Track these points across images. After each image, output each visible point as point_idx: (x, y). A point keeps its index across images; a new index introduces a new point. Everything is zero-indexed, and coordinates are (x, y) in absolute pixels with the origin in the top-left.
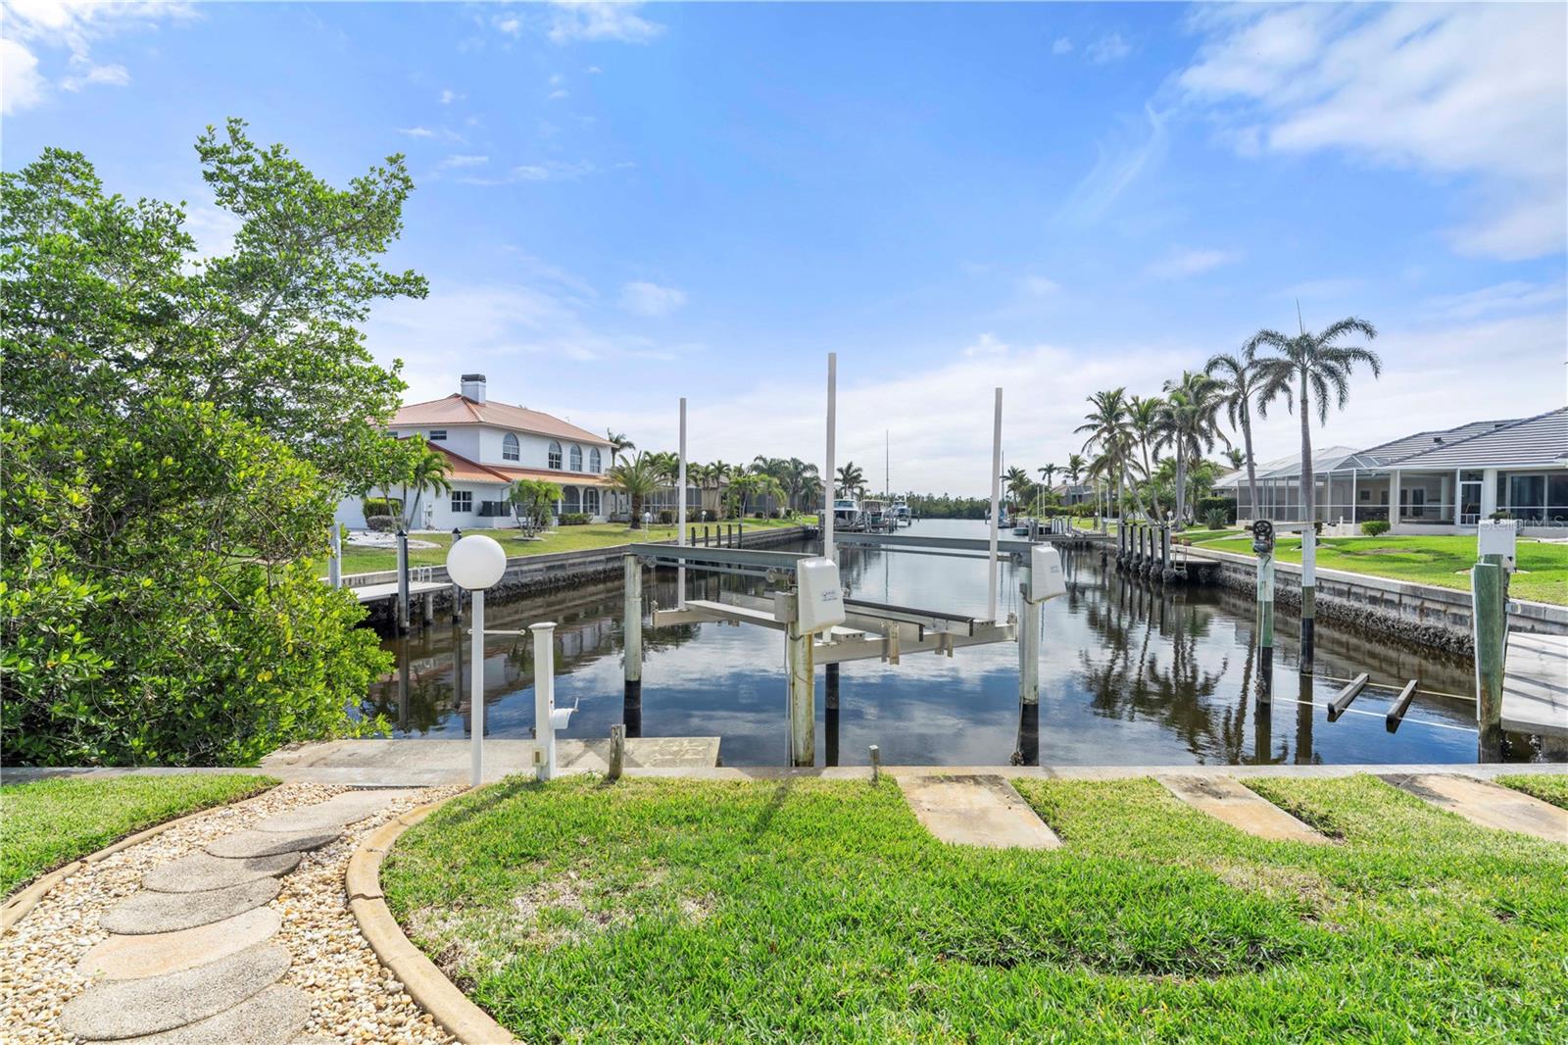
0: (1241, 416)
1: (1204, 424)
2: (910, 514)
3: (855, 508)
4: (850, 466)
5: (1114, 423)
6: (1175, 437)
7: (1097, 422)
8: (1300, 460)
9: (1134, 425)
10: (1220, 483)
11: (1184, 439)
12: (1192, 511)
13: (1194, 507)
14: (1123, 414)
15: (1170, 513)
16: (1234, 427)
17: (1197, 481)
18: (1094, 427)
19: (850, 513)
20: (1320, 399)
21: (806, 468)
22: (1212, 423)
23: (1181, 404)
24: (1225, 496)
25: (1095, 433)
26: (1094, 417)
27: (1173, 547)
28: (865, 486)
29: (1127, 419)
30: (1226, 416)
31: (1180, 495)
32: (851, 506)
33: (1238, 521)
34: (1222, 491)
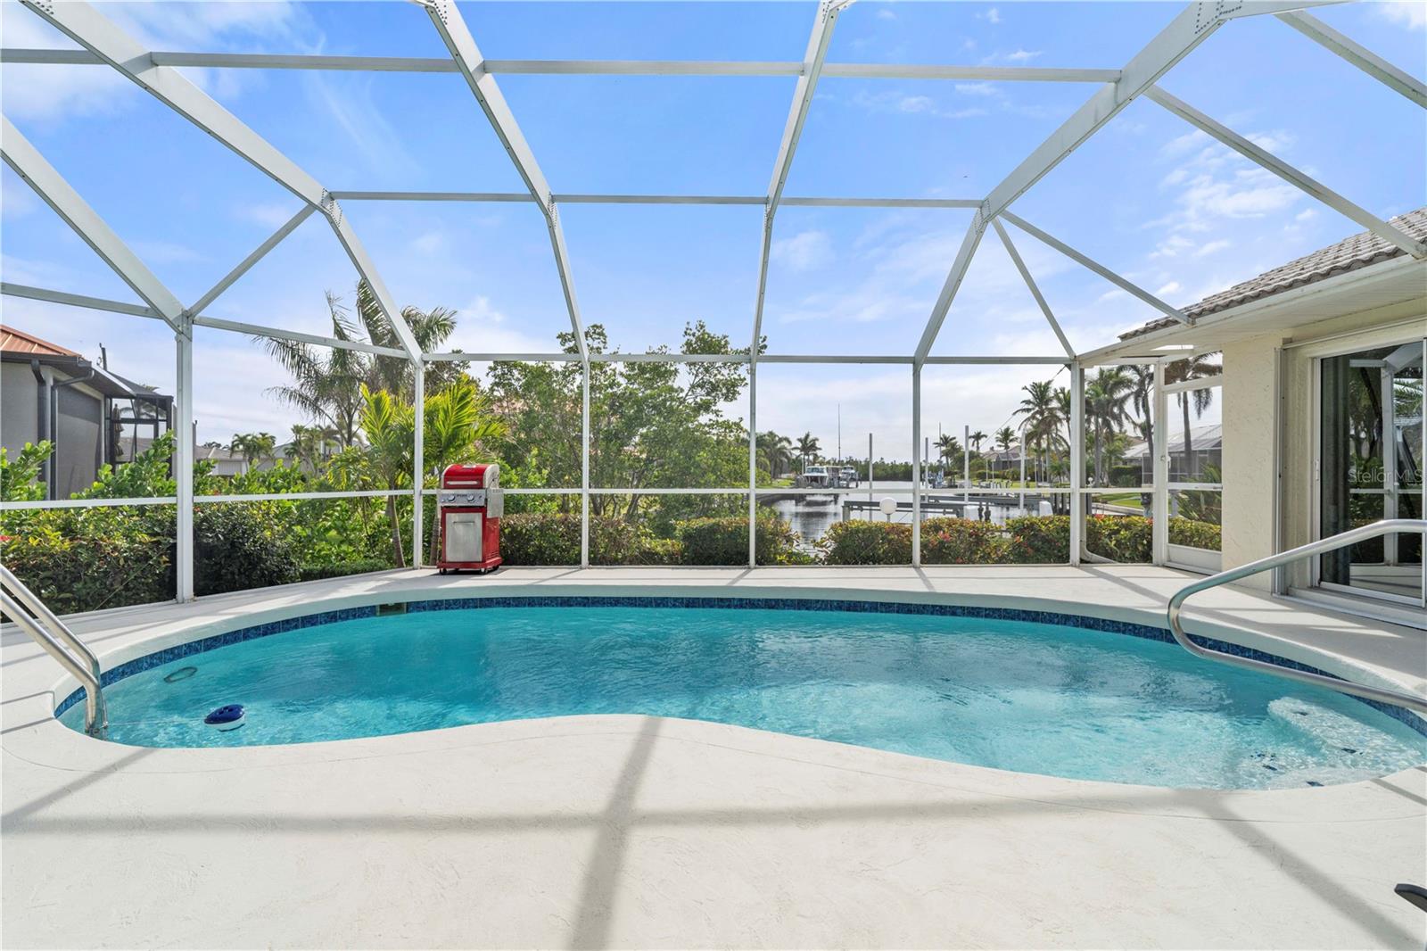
0: (1143, 406)
1: (1116, 410)
2: (857, 478)
3: (825, 474)
4: (807, 436)
5: (1044, 407)
6: (1093, 420)
7: (1031, 406)
8: (1183, 440)
9: (1061, 409)
10: (1129, 454)
11: (1100, 420)
12: (1107, 476)
13: (1109, 474)
14: (1051, 400)
15: (1090, 479)
16: (1138, 414)
17: (1111, 452)
18: (1028, 410)
19: (822, 478)
20: (1197, 399)
21: (781, 440)
22: (1121, 409)
23: (1098, 395)
24: (1134, 464)
25: (1030, 414)
26: (1028, 402)
27: (1094, 505)
28: (819, 453)
29: (1055, 404)
30: (1133, 406)
31: (1098, 464)
32: (822, 472)
33: (1143, 485)
34: (1131, 460)
